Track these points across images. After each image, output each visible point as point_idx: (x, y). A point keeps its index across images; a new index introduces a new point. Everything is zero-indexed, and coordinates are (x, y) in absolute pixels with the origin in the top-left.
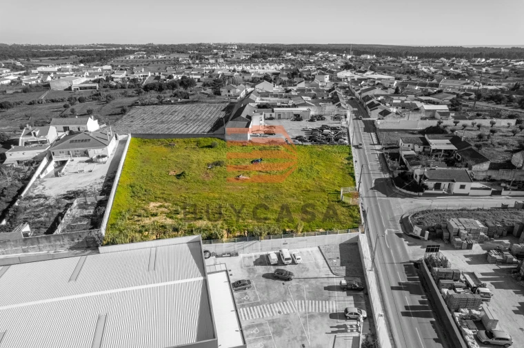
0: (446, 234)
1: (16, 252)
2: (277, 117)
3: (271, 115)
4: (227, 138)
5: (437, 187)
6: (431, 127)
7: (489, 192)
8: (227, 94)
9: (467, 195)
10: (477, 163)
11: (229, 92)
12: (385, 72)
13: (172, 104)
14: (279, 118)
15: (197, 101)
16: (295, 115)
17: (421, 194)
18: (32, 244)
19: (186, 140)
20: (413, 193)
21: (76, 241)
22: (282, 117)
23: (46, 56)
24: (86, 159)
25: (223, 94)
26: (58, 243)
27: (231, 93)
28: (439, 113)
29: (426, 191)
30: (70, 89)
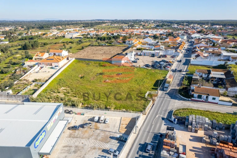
0: (186, 123)
1: (5, 99)
2: (143, 55)
3: (141, 53)
4: (113, 62)
5: (200, 97)
6: (221, 65)
7: (231, 104)
8: (129, 43)
9: (217, 103)
10: (232, 86)
11: (129, 42)
12: (220, 35)
13: (103, 46)
14: (145, 55)
15: (114, 46)
16: (152, 54)
17: (190, 99)
18: (10, 98)
19: (95, 62)
20: (185, 98)
21: (24, 99)
22: (146, 54)
23: (72, 25)
24: (51, 67)
25: (126, 43)
26: (18, 98)
27: (130, 42)
28: (232, 57)
29: (192, 98)
30: (72, 38)
